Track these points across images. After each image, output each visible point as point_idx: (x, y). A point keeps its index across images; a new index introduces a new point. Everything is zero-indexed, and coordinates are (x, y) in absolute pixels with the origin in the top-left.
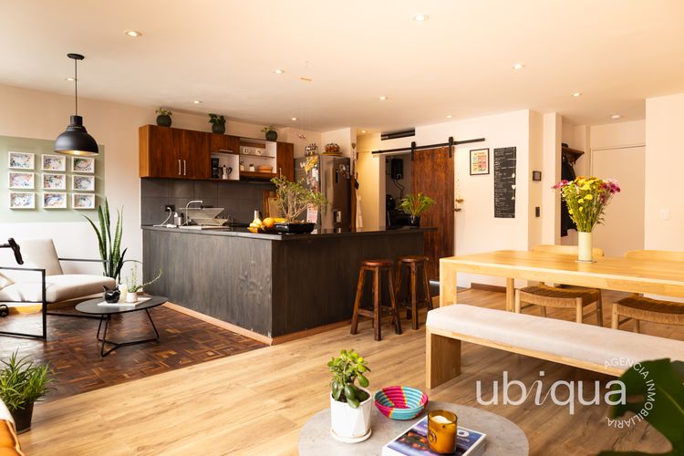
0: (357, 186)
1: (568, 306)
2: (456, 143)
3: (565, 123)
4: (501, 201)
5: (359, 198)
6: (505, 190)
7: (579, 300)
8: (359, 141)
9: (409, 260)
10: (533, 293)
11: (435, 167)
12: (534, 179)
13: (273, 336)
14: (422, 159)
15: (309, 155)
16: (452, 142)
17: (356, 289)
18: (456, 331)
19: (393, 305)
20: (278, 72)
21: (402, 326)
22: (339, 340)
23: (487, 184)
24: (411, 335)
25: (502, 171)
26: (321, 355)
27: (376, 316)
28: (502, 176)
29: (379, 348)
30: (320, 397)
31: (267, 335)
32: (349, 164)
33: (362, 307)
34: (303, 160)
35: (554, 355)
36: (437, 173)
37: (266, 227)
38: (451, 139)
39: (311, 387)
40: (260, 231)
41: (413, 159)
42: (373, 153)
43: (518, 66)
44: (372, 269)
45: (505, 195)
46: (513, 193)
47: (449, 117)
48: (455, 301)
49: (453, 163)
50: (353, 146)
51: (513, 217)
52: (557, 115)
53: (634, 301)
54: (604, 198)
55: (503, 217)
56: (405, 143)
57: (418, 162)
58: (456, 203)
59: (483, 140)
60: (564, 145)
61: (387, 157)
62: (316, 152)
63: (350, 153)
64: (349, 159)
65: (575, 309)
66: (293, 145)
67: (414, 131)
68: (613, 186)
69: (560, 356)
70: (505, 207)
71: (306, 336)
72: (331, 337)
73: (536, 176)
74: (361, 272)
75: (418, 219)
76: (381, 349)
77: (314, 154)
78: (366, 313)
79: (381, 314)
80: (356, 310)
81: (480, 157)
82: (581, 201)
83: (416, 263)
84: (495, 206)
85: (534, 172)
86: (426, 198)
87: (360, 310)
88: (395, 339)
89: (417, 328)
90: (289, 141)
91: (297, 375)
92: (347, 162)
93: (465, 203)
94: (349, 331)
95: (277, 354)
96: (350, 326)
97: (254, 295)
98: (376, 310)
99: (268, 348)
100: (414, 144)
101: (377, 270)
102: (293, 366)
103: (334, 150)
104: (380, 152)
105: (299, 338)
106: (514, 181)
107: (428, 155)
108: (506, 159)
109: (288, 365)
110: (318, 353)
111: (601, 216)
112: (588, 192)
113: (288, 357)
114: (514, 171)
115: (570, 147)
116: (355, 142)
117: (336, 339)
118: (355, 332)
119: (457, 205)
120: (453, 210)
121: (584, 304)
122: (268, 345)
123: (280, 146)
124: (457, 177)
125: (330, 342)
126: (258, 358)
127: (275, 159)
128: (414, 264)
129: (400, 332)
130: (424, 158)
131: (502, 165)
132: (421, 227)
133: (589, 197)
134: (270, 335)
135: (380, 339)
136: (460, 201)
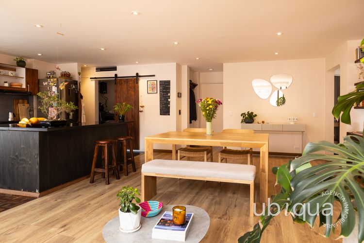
0: (82, 97)
1: (201, 155)
2: (140, 76)
3: (191, 71)
4: (163, 107)
5: (83, 105)
6: (165, 102)
7: (205, 152)
8: (82, 71)
9: (122, 139)
10: (185, 151)
11: (129, 88)
12: (178, 96)
13: (40, 192)
14: (121, 84)
15: (50, 78)
16: (138, 75)
17: (93, 157)
18: (158, 173)
19: (115, 164)
20: (38, 26)
21: (120, 175)
22: (83, 188)
23: (156, 98)
24: (124, 179)
25: (163, 92)
26: (75, 198)
27: (106, 171)
28: (163, 95)
29: (109, 188)
30: (84, 220)
31: (35, 192)
32: (77, 84)
33: (97, 167)
34: (45, 80)
35: (203, 177)
36: (130, 92)
37: (32, 124)
38: (137, 74)
39: (76, 216)
40: (28, 126)
41: (115, 83)
42: (91, 78)
43: (176, 43)
44: (103, 145)
45: (165, 104)
46: (169, 103)
47: (137, 62)
48: (152, 158)
49: (138, 87)
50: (79, 74)
51: (169, 115)
52: (188, 66)
53: (225, 151)
54: (216, 107)
55: (164, 115)
56: (111, 74)
57: (119, 85)
58: (140, 107)
59: (154, 76)
60: (190, 81)
61: (99, 81)
62: (55, 76)
63: (77, 78)
64: (77, 82)
65: (204, 157)
66: (37, 70)
67: (116, 68)
68: (220, 102)
69: (205, 177)
70: (165, 110)
71: (61, 189)
72: (78, 187)
73: (179, 95)
74: (96, 147)
75: (123, 116)
76: (111, 188)
77: (53, 77)
78: (100, 170)
79: (109, 170)
80: (93, 169)
81: (152, 85)
82: (208, 108)
83: (126, 140)
84: (160, 110)
85: (178, 93)
86: (128, 106)
87: (96, 169)
88: (117, 182)
89: (127, 175)
90: (34, 68)
91: (64, 211)
92: (75, 83)
93: (144, 108)
94: (89, 181)
95: (45, 202)
96: (90, 179)
97: (25, 167)
98: (106, 168)
99: (37, 199)
100: (116, 75)
101: (106, 145)
102: (59, 207)
103: (66, 75)
104: (95, 78)
105: (57, 190)
106: (169, 97)
107: (125, 82)
108: (165, 86)
109: (55, 207)
110: (72, 197)
111: (215, 115)
112: (211, 104)
113: (53, 202)
114: (169, 92)
115: (193, 82)
116: (80, 72)
117: (82, 187)
118: (92, 182)
119: (141, 109)
120: (139, 111)
121: (207, 154)
122: (36, 198)
123: (28, 70)
124: (140, 94)
125: (78, 190)
126: (32, 207)
127: (25, 79)
128: (125, 141)
129: (118, 178)
130: (122, 83)
131: (163, 89)
132: (125, 121)
133: (211, 107)
134: (37, 191)
135: (109, 184)
136: (142, 107)
